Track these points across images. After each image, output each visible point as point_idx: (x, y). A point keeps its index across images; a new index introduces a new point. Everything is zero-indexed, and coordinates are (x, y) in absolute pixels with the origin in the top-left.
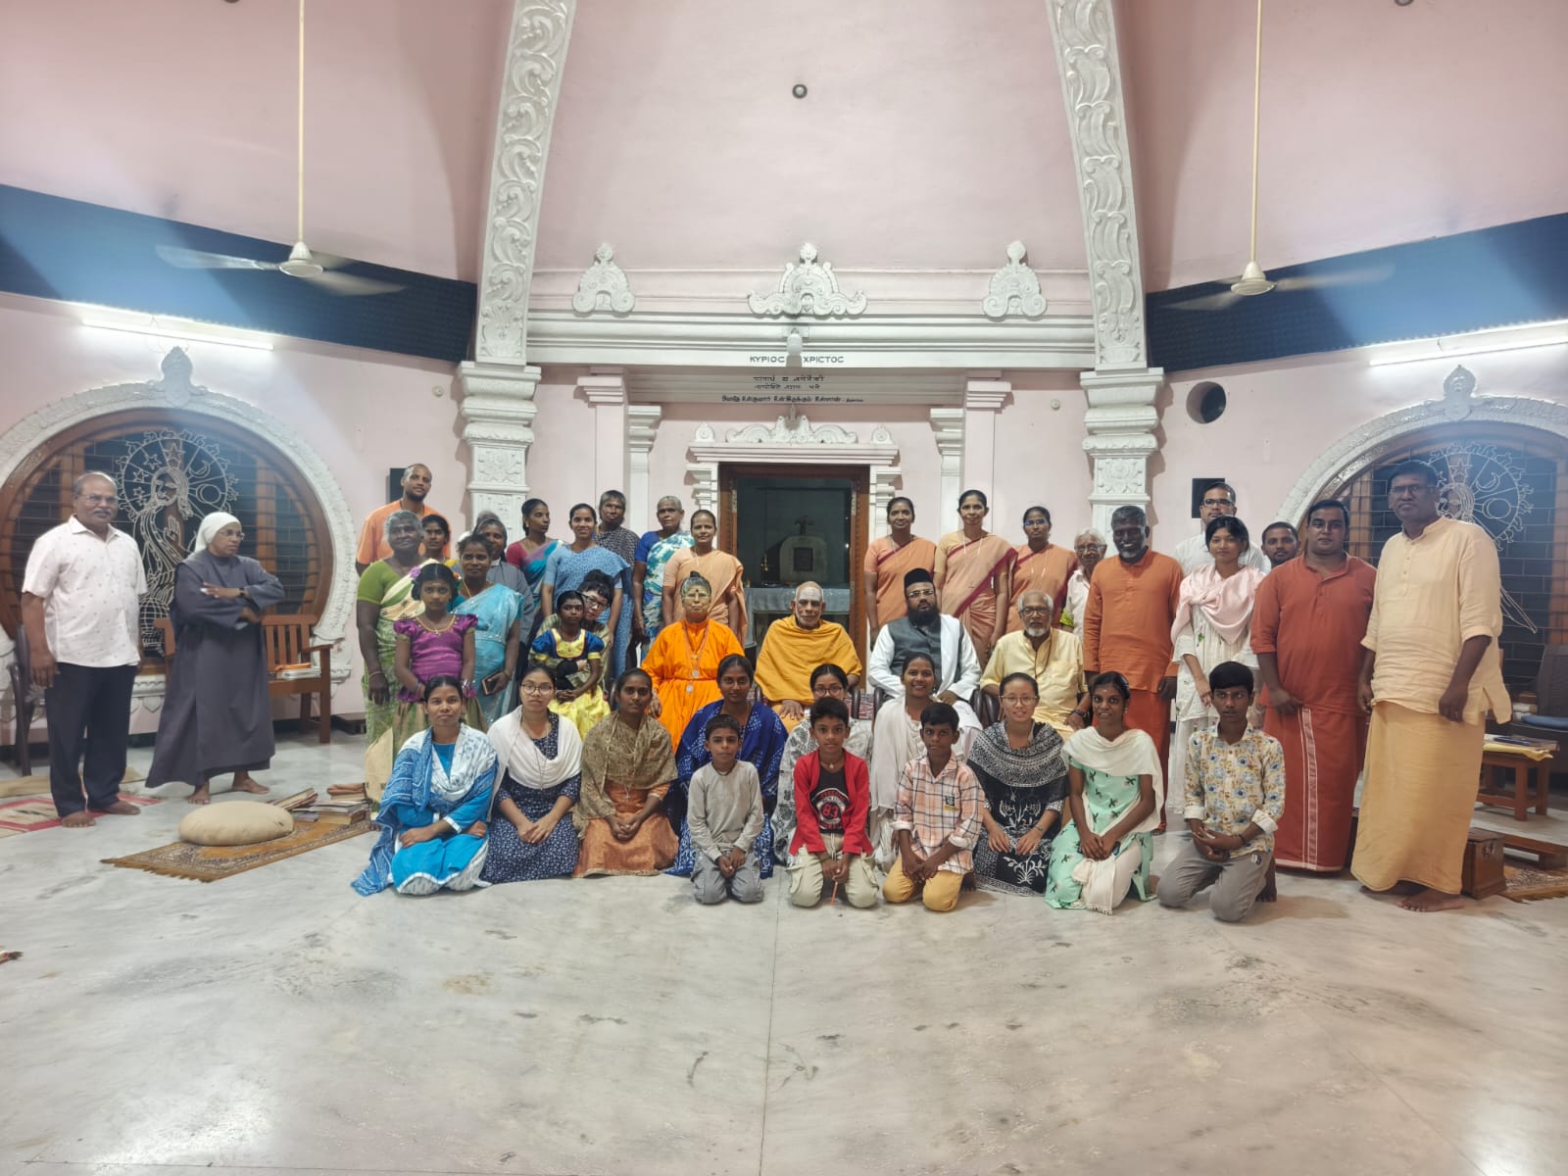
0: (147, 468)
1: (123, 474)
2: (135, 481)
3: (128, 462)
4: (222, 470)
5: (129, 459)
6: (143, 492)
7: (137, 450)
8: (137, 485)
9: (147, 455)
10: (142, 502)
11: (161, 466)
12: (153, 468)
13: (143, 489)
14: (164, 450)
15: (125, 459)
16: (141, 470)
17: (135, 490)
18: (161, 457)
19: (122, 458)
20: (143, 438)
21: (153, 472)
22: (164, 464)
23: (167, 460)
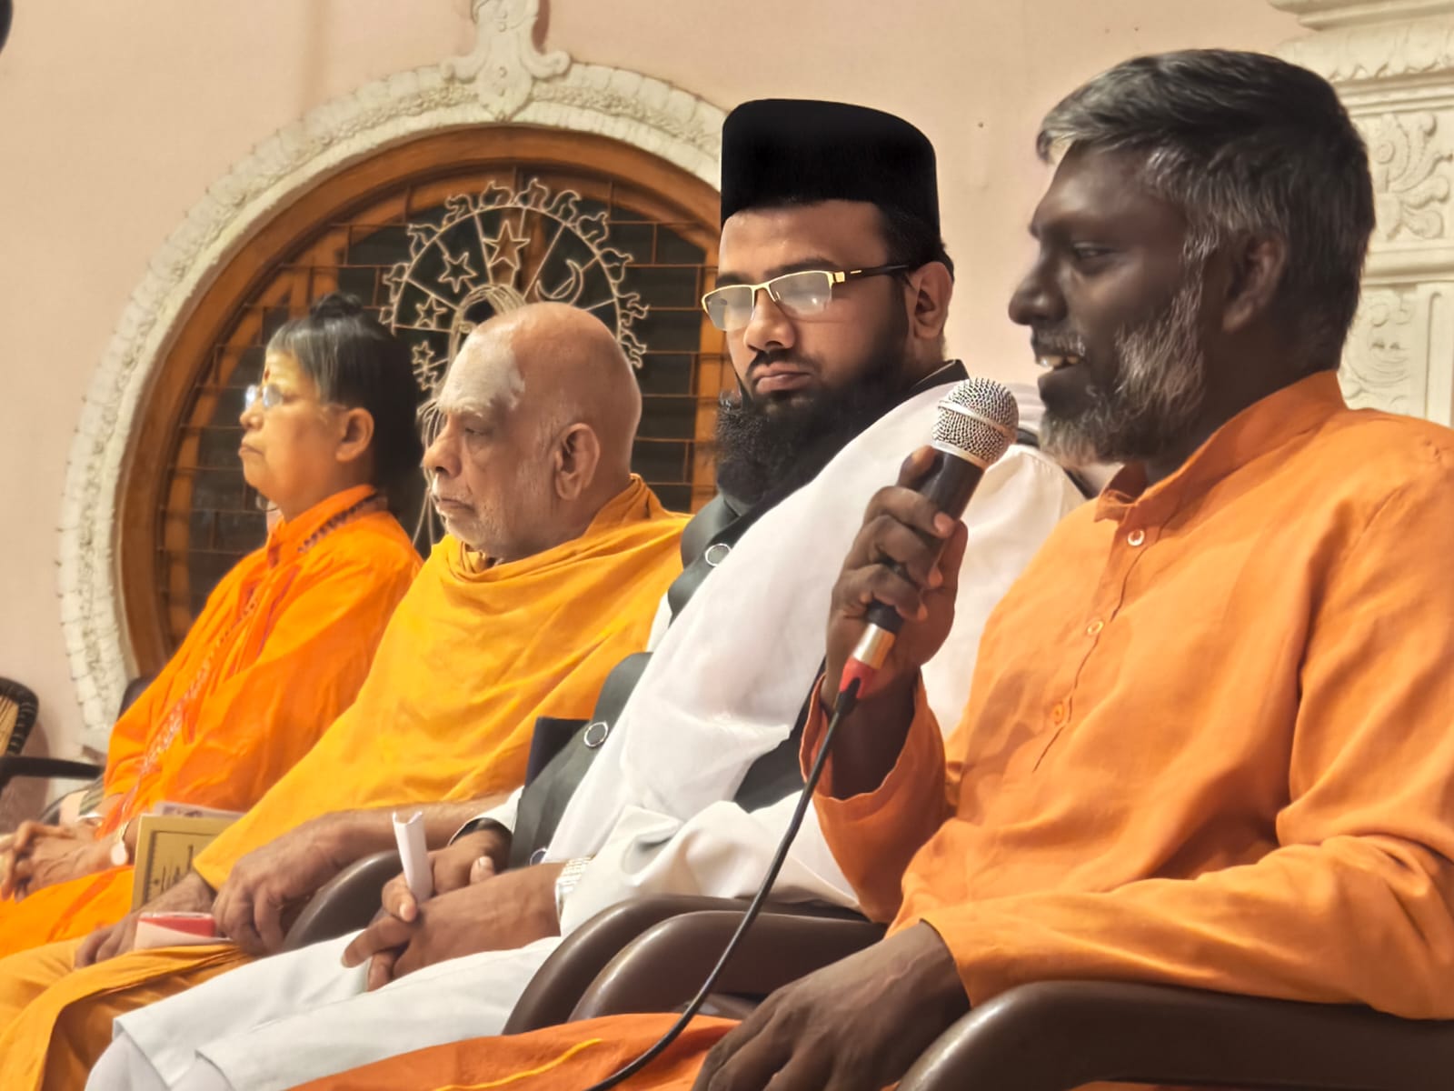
0: (445, 290)
1: (395, 308)
2: (417, 326)
3: (406, 278)
4: (612, 281)
5: (409, 266)
6: (432, 353)
7: (427, 244)
8: (419, 336)
9: (446, 256)
10: (428, 379)
11: (476, 281)
12: (456, 289)
13: (432, 347)
14: (484, 240)
15: (401, 271)
16: (433, 296)
17: (415, 349)
18: (477, 262)
19: (395, 267)
20: (445, 211)
21: (456, 299)
22: (481, 279)
23: (489, 265)
